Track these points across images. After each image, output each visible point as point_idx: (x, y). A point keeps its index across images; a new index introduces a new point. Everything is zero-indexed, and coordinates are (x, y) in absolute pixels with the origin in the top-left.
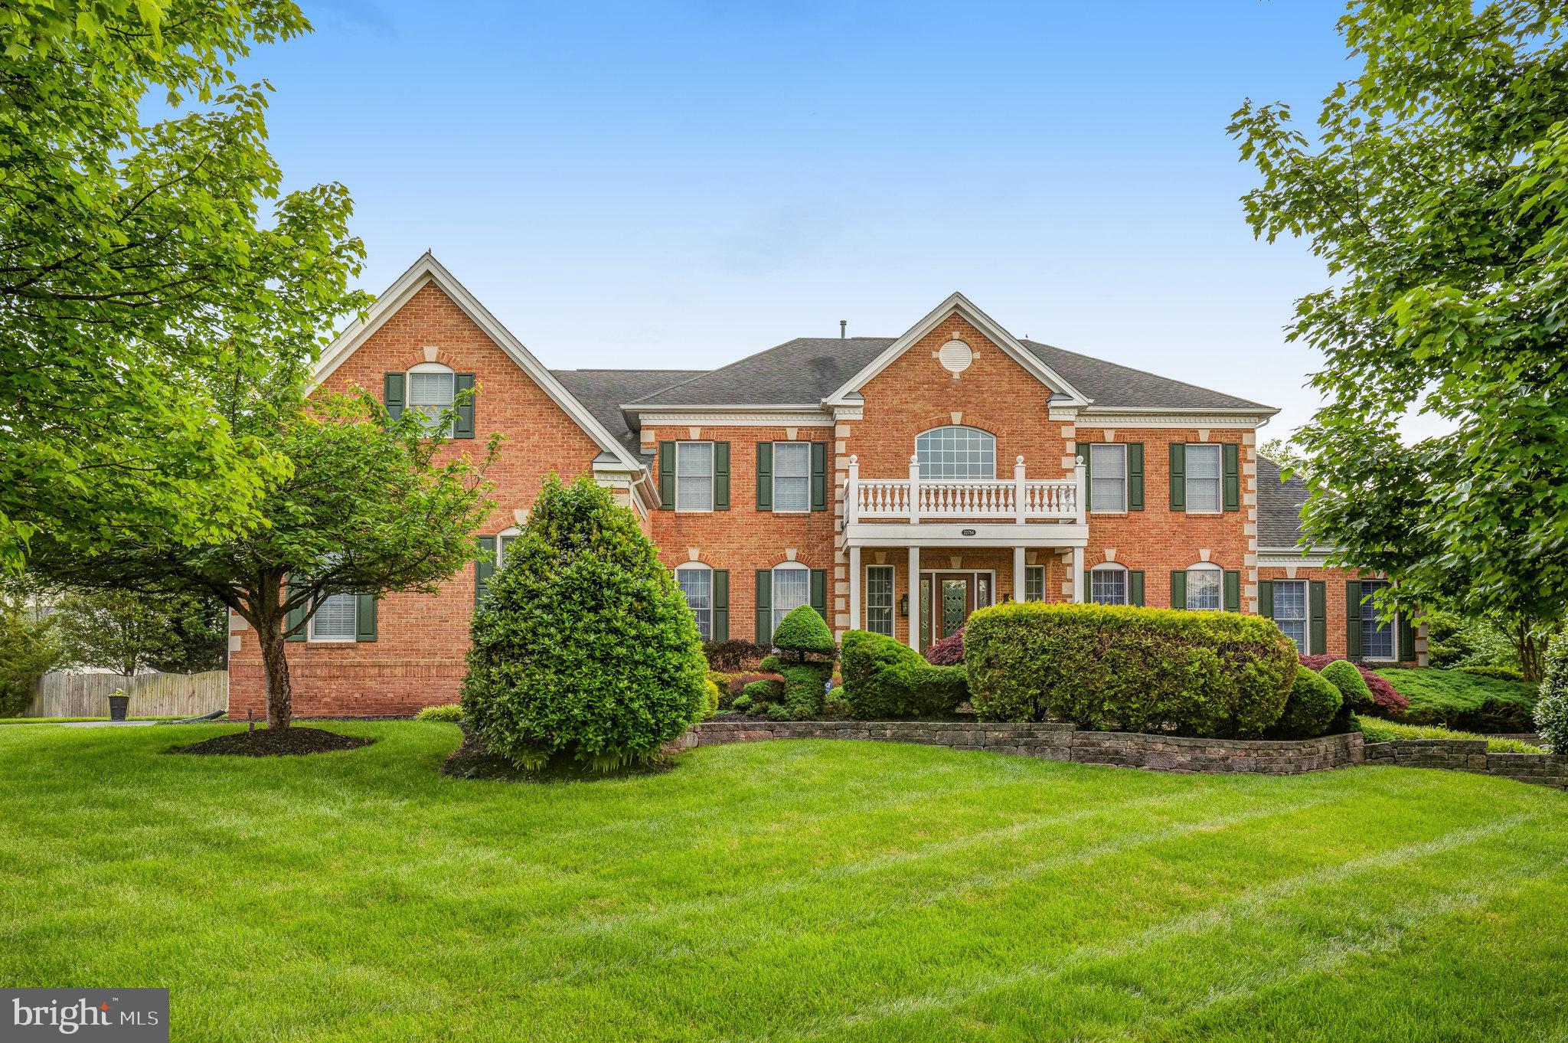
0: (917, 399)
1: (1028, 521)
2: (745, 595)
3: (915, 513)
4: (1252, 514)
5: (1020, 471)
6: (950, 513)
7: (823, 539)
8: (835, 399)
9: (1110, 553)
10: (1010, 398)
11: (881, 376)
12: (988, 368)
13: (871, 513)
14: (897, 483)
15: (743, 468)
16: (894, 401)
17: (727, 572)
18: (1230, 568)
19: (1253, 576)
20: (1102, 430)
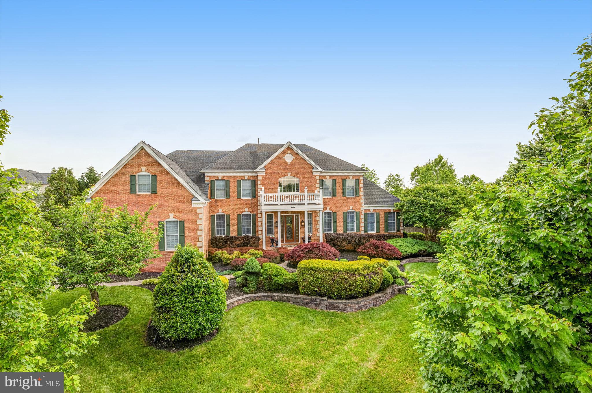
0: (279, 169)
1: (308, 204)
2: (234, 221)
3: (279, 203)
4: (362, 197)
5: (306, 191)
6: (288, 202)
7: (255, 206)
8: (258, 170)
9: (328, 208)
10: (303, 169)
11: (269, 163)
12: (297, 161)
13: (268, 203)
14: (274, 194)
15: (233, 187)
16: (273, 170)
17: (229, 215)
18: (357, 211)
19: (363, 213)
20: (326, 176)
